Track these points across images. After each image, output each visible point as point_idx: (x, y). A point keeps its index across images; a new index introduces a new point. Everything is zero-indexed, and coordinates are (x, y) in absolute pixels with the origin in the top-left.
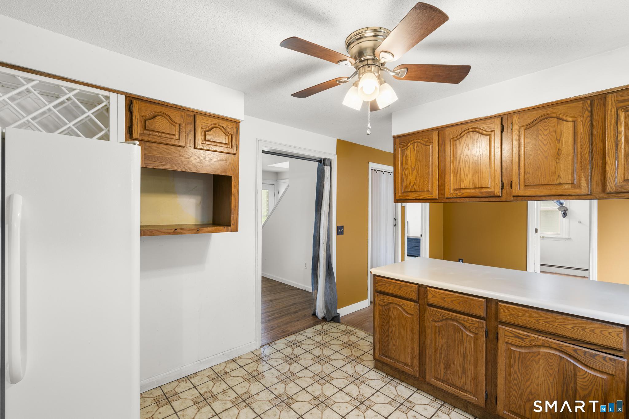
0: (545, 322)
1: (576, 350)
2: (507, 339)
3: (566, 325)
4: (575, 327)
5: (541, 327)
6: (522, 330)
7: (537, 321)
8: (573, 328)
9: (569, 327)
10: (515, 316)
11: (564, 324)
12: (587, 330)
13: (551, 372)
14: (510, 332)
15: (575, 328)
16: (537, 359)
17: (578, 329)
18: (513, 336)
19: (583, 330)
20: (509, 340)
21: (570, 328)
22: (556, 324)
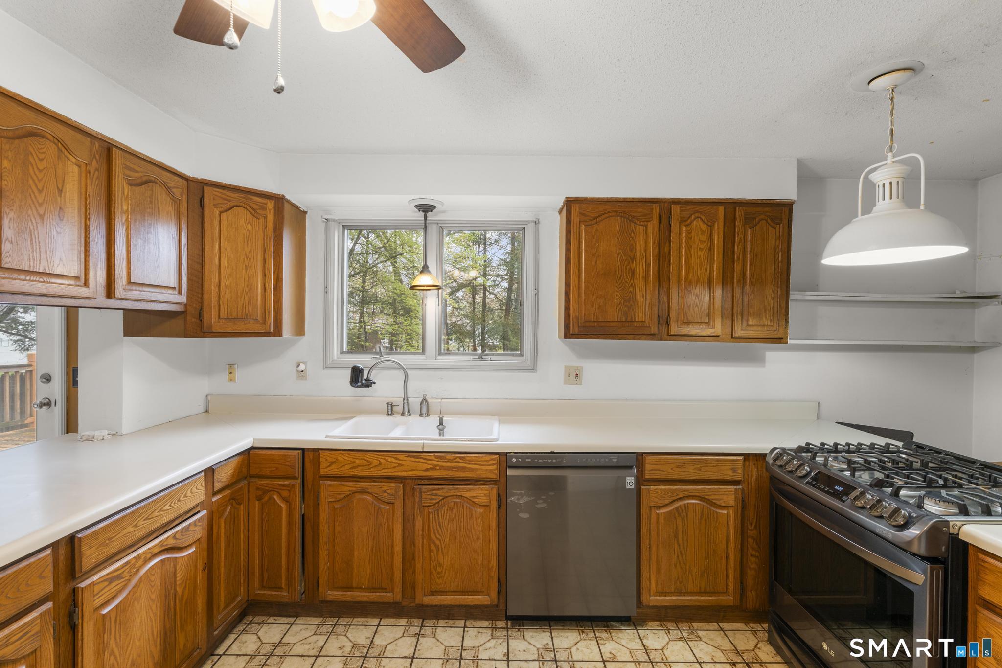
0: (144, 520)
1: (175, 536)
2: (97, 601)
3: (164, 506)
4: (172, 502)
5: (141, 533)
6: (110, 565)
7: (136, 526)
8: (170, 506)
9: (167, 507)
10: (107, 542)
11: (163, 506)
12: (181, 499)
13: (153, 597)
14: (102, 582)
15: (173, 504)
16: (138, 594)
17: (174, 503)
18: (107, 583)
19: (179, 500)
20: (101, 598)
21: (169, 508)
22: (156, 514)
